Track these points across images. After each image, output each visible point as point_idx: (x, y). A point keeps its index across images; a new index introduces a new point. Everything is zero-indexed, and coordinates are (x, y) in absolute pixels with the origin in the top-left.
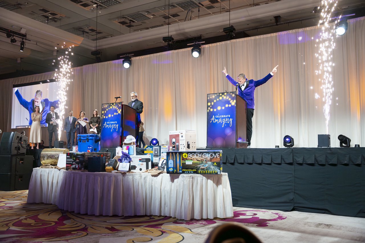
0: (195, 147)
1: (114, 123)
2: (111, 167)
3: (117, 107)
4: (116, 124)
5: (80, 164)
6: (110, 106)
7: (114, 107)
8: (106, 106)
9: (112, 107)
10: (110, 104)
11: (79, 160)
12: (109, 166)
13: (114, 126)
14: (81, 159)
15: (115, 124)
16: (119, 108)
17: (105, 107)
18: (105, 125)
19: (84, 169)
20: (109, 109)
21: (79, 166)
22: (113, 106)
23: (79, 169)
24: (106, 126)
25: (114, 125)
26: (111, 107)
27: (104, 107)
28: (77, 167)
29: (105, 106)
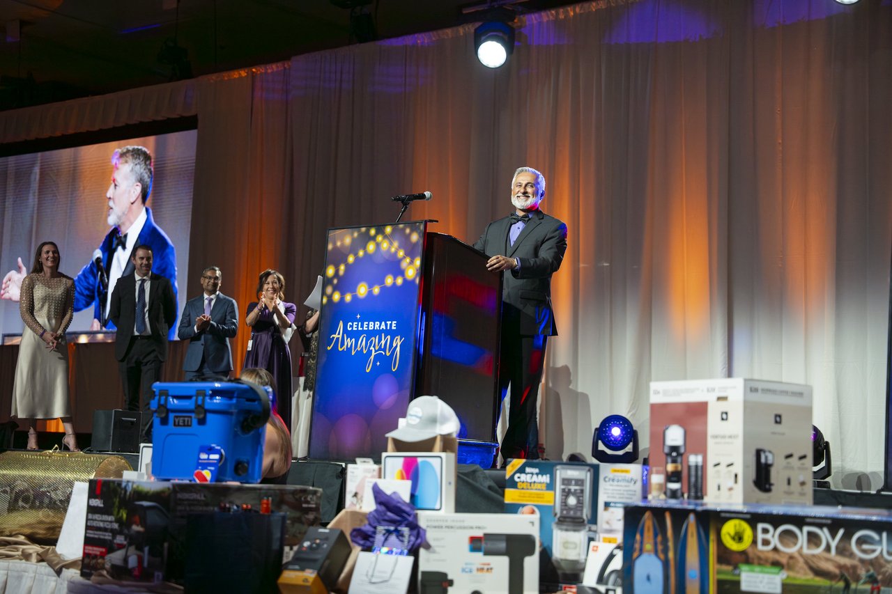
0: (803, 484)
1: (383, 326)
2: (310, 575)
3: (400, 247)
4: (393, 334)
5: (146, 549)
6: (368, 238)
7: (385, 245)
8: (348, 241)
9: (378, 245)
10: (368, 232)
11: (143, 523)
12: (302, 569)
13: (383, 342)
14: (153, 518)
15: (388, 332)
16: (410, 253)
17: (342, 244)
18: (336, 336)
19: (167, 578)
20: (361, 253)
21: (140, 560)
22: (380, 238)
23: (143, 574)
24: (343, 344)
25: (380, 340)
26: (371, 247)
27: (339, 244)
28: (133, 562)
29: (342, 240)
